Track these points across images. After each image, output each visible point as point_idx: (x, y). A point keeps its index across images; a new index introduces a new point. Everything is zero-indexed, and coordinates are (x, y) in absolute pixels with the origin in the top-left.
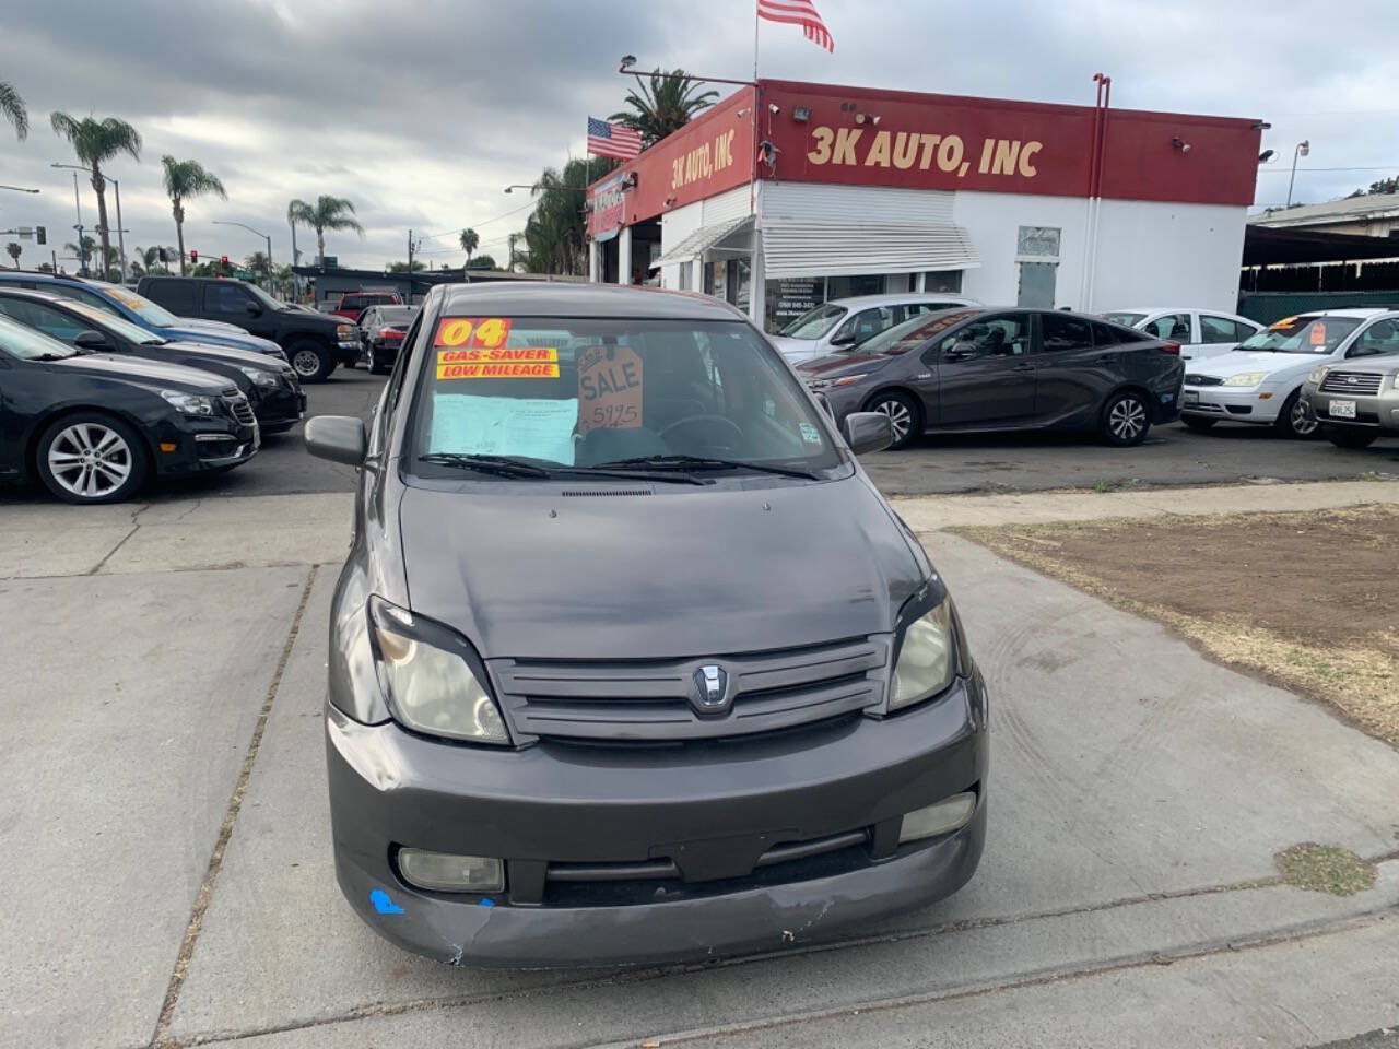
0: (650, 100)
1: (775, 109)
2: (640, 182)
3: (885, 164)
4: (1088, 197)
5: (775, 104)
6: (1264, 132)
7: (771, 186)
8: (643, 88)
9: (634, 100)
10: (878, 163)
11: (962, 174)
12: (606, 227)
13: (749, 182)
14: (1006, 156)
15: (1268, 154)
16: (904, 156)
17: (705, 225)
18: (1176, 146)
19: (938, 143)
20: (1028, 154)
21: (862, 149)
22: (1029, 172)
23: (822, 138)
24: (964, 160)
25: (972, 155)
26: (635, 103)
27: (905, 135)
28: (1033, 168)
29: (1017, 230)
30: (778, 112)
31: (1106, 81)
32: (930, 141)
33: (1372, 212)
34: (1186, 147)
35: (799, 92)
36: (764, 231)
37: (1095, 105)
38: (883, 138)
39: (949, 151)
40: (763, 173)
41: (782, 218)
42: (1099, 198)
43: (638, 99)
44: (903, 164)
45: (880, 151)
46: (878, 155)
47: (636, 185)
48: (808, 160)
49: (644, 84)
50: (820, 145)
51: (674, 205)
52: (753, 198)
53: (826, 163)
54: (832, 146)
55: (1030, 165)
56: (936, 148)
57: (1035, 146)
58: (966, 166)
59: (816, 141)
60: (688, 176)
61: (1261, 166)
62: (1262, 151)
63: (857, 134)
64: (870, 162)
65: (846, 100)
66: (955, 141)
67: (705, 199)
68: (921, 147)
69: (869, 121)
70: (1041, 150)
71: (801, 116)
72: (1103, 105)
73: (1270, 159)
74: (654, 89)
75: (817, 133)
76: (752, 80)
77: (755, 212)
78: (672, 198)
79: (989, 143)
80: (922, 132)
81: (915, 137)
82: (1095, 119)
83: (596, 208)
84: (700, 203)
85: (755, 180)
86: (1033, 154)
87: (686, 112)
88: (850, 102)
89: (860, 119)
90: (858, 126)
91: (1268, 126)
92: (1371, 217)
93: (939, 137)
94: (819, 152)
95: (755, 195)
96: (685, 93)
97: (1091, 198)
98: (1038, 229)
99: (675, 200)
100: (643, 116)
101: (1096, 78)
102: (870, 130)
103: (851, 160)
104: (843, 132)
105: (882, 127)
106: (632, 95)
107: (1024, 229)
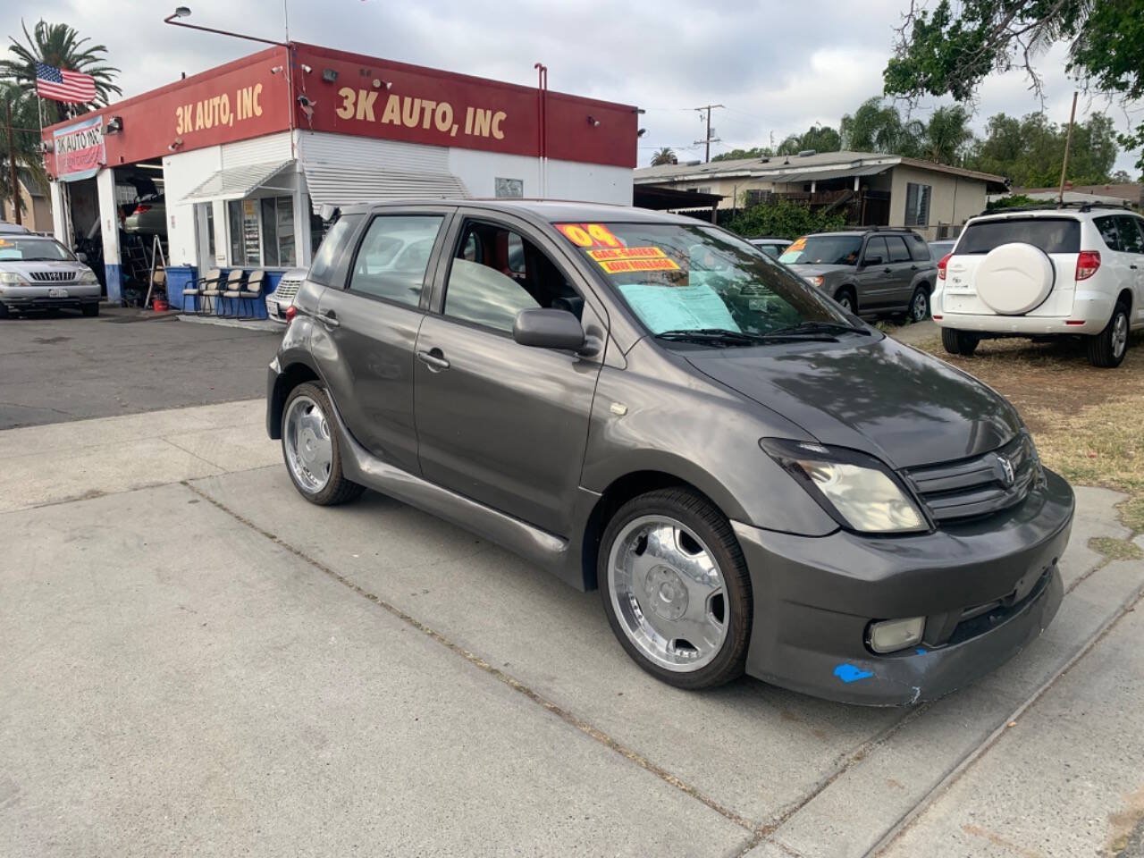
0: (35, 50)
1: (308, 69)
2: (126, 126)
3: (397, 122)
4: (539, 157)
5: (306, 65)
6: (640, 115)
7: (307, 135)
8: (28, 37)
9: (18, 49)
10: (391, 121)
11: (453, 133)
12: (76, 167)
13: (289, 130)
14: (484, 122)
15: (642, 131)
16: (411, 117)
17: (225, 168)
18: (589, 122)
19: (434, 107)
20: (498, 121)
21: (379, 108)
22: (499, 135)
23: (347, 97)
24: (454, 122)
25: (459, 119)
26: (18, 53)
27: (410, 99)
28: (501, 132)
29: (494, 180)
30: (311, 72)
31: (543, 69)
32: (429, 105)
33: (676, 176)
34: (597, 123)
35: (324, 56)
36: (307, 173)
37: (538, 87)
38: (393, 100)
39: (442, 115)
40: (302, 123)
41: (318, 163)
42: (546, 158)
43: (22, 48)
44: (411, 123)
45: (392, 111)
46: (391, 115)
47: (121, 129)
48: (338, 116)
49: (29, 33)
50: (346, 103)
51: (180, 148)
52: (293, 145)
53: (351, 119)
54: (355, 104)
55: (500, 129)
56: (434, 111)
57: (501, 116)
58: (455, 127)
59: (342, 99)
60: (199, 123)
61: (640, 140)
62: (639, 129)
63: (374, 96)
64: (385, 120)
65: (362, 67)
66: (445, 107)
67: (222, 144)
68: (422, 110)
69: (383, 85)
70: (506, 118)
71: (328, 77)
72: (543, 88)
73: (643, 135)
74: (39, 40)
75: (344, 92)
76: (283, 41)
77: (296, 157)
78: (180, 142)
79: (470, 110)
80: (422, 98)
81: (417, 101)
82: (539, 98)
83: (57, 149)
84: (218, 148)
85: (293, 129)
86: (500, 122)
87: (75, 64)
88: (367, 69)
89: (377, 84)
90: (375, 89)
91: (643, 112)
92: (676, 179)
93: (435, 103)
94: (345, 109)
95: (295, 142)
96: (72, 46)
97: (541, 158)
98: (508, 180)
99: (182, 144)
100: (28, 66)
101: (536, 67)
102: (383, 94)
103: (371, 117)
104: (363, 93)
105: (392, 91)
106: (15, 44)
107: (499, 180)
